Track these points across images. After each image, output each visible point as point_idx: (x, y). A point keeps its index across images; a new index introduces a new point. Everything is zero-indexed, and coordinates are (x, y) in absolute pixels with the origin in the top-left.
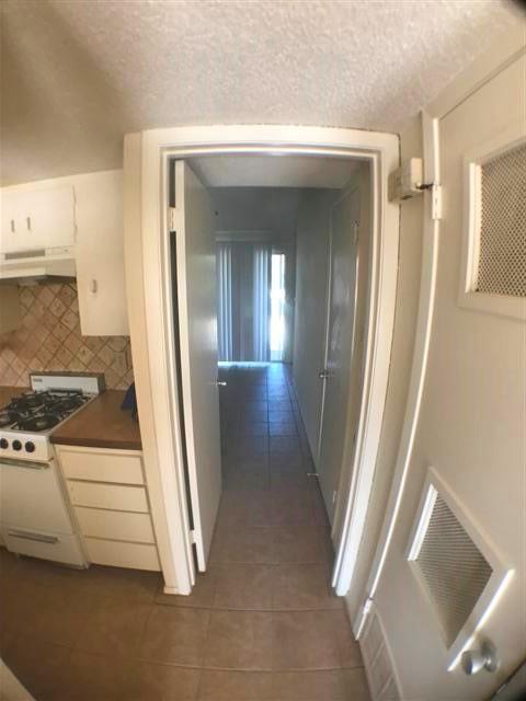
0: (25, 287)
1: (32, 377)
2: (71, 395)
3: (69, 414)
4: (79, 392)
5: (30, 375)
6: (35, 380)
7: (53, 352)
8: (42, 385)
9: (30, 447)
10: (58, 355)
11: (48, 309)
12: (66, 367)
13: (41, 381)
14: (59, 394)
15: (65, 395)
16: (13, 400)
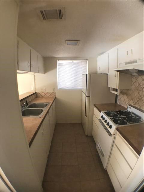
0: (134, 76)
1: (129, 106)
2: (137, 117)
3: (130, 123)
4: (140, 118)
5: (128, 105)
6: (129, 107)
7: (138, 100)
8: (131, 110)
9: (110, 127)
10: (139, 102)
11: (139, 84)
12: (140, 107)
13: (131, 108)
14: (133, 115)
15: (135, 116)
16: (119, 110)
